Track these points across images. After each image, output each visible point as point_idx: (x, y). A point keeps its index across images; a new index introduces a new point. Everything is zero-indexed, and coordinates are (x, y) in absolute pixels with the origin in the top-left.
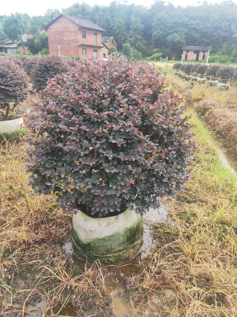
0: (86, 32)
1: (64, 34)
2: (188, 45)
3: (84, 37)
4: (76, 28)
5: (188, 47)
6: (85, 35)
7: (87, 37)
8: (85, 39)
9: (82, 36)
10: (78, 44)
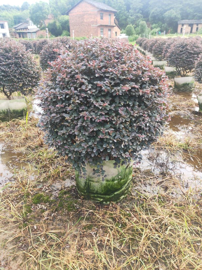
0: (103, 14)
1: (84, 17)
2: (182, 19)
3: (102, 18)
4: (96, 11)
5: (183, 22)
6: (103, 16)
7: (104, 18)
8: (102, 20)
9: (100, 17)
10: (97, 25)
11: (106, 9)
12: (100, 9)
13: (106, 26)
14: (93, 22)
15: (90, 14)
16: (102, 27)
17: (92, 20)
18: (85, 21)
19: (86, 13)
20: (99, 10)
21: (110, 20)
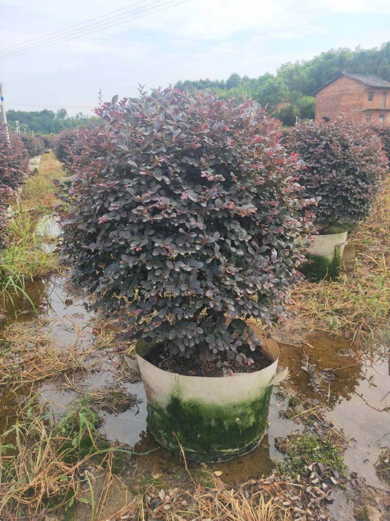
0: (373, 93)
1: (342, 98)
3: (370, 99)
4: (362, 89)
6: (372, 96)
7: (373, 100)
8: (371, 102)
9: (368, 98)
10: (361, 110)
11: (379, 85)
12: (371, 86)
13: (377, 110)
14: (354, 106)
15: (351, 94)
16: (370, 112)
17: (354, 102)
18: (342, 104)
19: (345, 93)
20: (367, 88)
21: (384, 101)
